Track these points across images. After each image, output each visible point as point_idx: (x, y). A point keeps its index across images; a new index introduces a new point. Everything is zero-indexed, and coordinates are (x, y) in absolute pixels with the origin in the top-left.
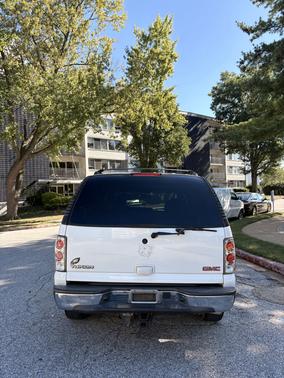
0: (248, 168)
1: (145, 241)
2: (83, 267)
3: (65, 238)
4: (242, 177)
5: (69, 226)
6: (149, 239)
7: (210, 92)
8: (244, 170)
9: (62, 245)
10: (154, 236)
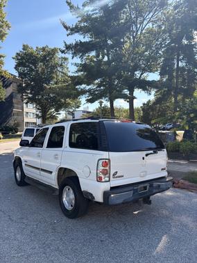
0: (40, 114)
1: (143, 158)
2: (119, 177)
3: (109, 159)
4: (34, 121)
5: (110, 153)
6: (145, 157)
7: (14, 56)
8: (37, 115)
9: (107, 164)
10: (147, 155)
